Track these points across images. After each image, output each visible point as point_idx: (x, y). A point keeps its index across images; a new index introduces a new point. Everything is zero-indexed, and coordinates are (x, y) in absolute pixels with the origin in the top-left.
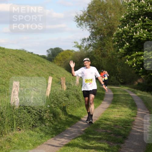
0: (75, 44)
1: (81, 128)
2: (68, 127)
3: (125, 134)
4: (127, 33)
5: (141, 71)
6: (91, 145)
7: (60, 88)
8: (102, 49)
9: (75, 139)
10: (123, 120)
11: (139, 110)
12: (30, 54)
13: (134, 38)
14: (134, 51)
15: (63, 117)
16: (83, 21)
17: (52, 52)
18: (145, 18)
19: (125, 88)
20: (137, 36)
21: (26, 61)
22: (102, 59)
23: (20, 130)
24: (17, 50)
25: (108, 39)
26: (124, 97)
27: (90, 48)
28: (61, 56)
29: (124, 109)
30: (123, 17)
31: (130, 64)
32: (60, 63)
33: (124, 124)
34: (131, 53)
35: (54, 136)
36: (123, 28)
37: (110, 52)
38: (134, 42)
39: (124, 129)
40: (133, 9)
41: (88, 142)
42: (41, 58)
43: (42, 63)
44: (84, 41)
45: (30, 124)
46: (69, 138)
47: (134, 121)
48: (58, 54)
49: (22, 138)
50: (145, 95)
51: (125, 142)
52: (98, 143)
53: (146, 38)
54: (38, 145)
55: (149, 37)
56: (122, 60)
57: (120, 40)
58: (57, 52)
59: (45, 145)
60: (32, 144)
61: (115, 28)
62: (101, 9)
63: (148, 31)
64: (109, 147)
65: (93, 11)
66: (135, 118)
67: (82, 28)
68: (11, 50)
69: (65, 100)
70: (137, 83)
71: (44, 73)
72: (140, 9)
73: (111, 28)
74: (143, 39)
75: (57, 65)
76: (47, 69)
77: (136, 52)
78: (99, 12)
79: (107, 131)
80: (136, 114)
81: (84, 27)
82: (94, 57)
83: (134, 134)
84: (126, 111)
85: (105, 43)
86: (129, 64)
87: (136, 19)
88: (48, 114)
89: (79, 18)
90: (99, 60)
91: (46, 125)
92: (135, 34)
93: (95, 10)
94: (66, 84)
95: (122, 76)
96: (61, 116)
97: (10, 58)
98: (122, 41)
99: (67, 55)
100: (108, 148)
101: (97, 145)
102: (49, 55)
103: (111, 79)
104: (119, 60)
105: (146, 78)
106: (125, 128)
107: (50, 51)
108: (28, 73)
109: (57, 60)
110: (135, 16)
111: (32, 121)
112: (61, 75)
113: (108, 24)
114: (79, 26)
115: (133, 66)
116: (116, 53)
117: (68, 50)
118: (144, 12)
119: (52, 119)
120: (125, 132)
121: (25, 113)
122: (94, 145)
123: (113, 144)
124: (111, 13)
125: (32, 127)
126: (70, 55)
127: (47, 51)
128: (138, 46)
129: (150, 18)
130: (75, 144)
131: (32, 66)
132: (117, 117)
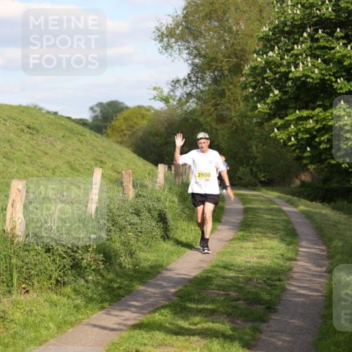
0: (155, 93)
1: (169, 287)
2: (140, 284)
3: (271, 300)
4: (275, 67)
5: (309, 154)
6: (191, 327)
7: (121, 195)
8: (218, 105)
9: (154, 311)
10: (266, 268)
11: (304, 243)
12: (51, 116)
13: (292, 79)
14: (292, 108)
15: (126, 261)
16: (173, 40)
17: (101, 111)
18: (316, 31)
19: (272, 194)
20: (298, 75)
21: (42, 131)
22: (218, 127)
23: (27, 291)
24: (20, 106)
25: (230, 80)
26: (268, 214)
27: (191, 101)
28: (122, 121)
29: (268, 241)
30: (265, 29)
31: (283, 139)
32: (120, 136)
33: (269, 277)
34: (283, 112)
35: (106, 305)
36: (265, 56)
37: (236, 112)
38: (290, 87)
39: (269, 288)
40: (290, 12)
41: (186, 318)
42: (77, 125)
43: (79, 136)
44: (177, 85)
45: (51, 277)
46: (140, 309)
47: (290, 269)
48: (116, 116)
49: (31, 311)
50: (318, 211)
51: (271, 319)
52: (208, 321)
53: (320, 79)
54: (69, 327)
55: (326, 75)
56: (264, 128)
57: (259, 82)
58: (115, 112)
59: (87, 328)
60: (55, 325)
61: (247, 56)
62: (215, 11)
63: (324, 61)
64: (234, 329)
65: (197, 16)
66: (293, 262)
67: (171, 55)
68: (8, 108)
69: (132, 221)
70: (298, 182)
71: (84, 160)
72: (304, 11)
73: (239, 56)
74: (311, 81)
75: (114, 142)
76: (92, 150)
77: (295, 111)
78: (210, 19)
79: (230, 293)
80: (297, 254)
81: (176, 54)
82: (199, 122)
83: (291, 301)
84: (272, 248)
85: (223, 90)
86: (280, 139)
87: (295, 33)
88: (93, 255)
89: (165, 32)
90: (212, 128)
91: (86, 281)
92: (293, 69)
93: (201, 15)
94: (133, 186)
95: (263, 165)
96: (122, 259)
97: (5, 125)
98: (264, 84)
99: (137, 117)
100: (230, 332)
101: (205, 325)
102: (95, 118)
103: (239, 174)
104: (256, 129)
105: (318, 171)
106: (271, 286)
107: (98, 109)
108: (45, 159)
109: (113, 129)
110: (293, 28)
111: (56, 271)
112: (122, 165)
113: (231, 47)
114: (164, 51)
115: (289, 144)
116: (249, 113)
117: (139, 107)
118: (314, 17)
119: (102, 266)
120: (271, 294)
121: (38, 254)
122: (199, 326)
123: (243, 323)
124: (239, 20)
125: (57, 285)
126: (143, 117)
127: (92, 108)
128: (301, 97)
129: (329, 31)
130: (155, 324)
131: (55, 144)
132: (252, 260)
